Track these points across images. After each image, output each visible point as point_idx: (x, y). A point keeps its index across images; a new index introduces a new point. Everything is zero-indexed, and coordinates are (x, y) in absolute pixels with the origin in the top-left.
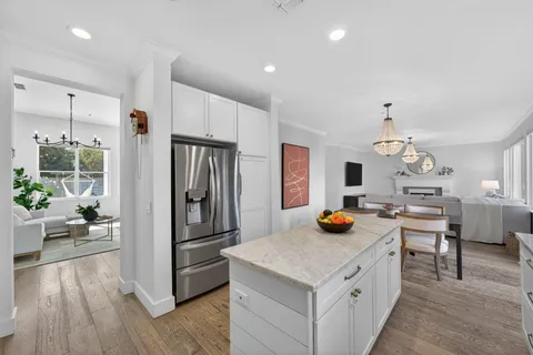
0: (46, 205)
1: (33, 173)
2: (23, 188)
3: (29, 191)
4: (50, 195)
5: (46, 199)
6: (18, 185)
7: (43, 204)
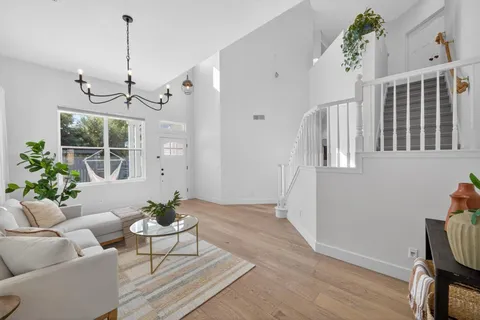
0: (74, 194)
1: (54, 148)
2: (43, 171)
3: (51, 175)
4: (78, 179)
5: (73, 186)
6: (36, 166)
7: (70, 192)
